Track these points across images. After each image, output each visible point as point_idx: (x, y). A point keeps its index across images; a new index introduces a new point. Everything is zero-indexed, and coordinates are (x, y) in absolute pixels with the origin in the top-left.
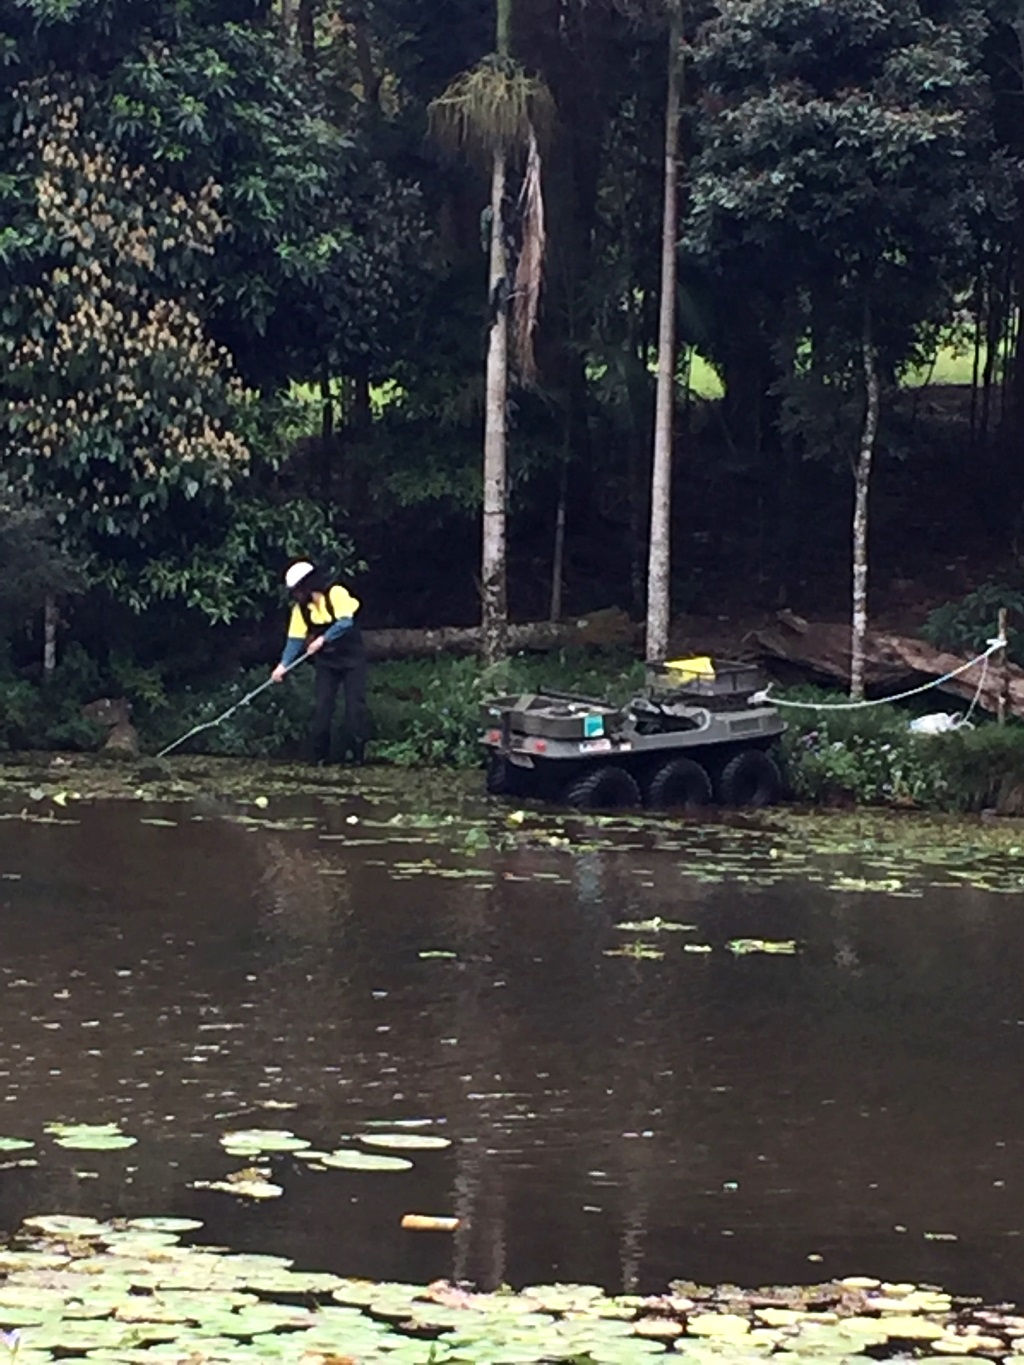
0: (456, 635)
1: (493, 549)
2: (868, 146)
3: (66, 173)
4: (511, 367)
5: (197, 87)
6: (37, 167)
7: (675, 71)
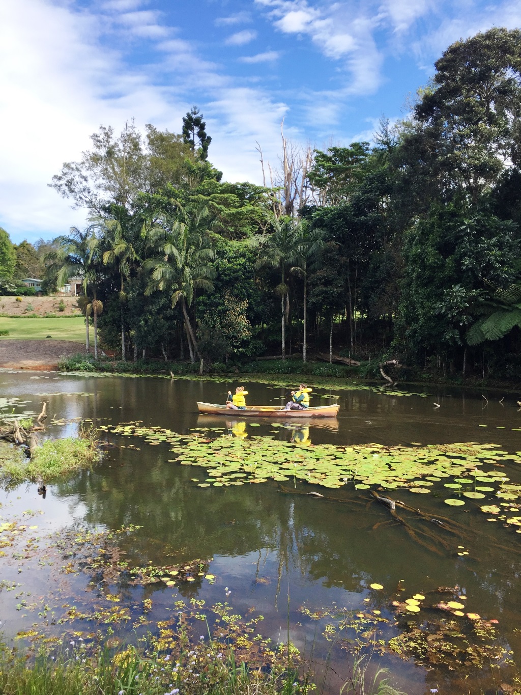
0: (278, 357)
1: (283, 345)
2: (332, 293)
3: (228, 299)
4: (285, 322)
5: (245, 288)
6: (225, 299)
7: (305, 284)
